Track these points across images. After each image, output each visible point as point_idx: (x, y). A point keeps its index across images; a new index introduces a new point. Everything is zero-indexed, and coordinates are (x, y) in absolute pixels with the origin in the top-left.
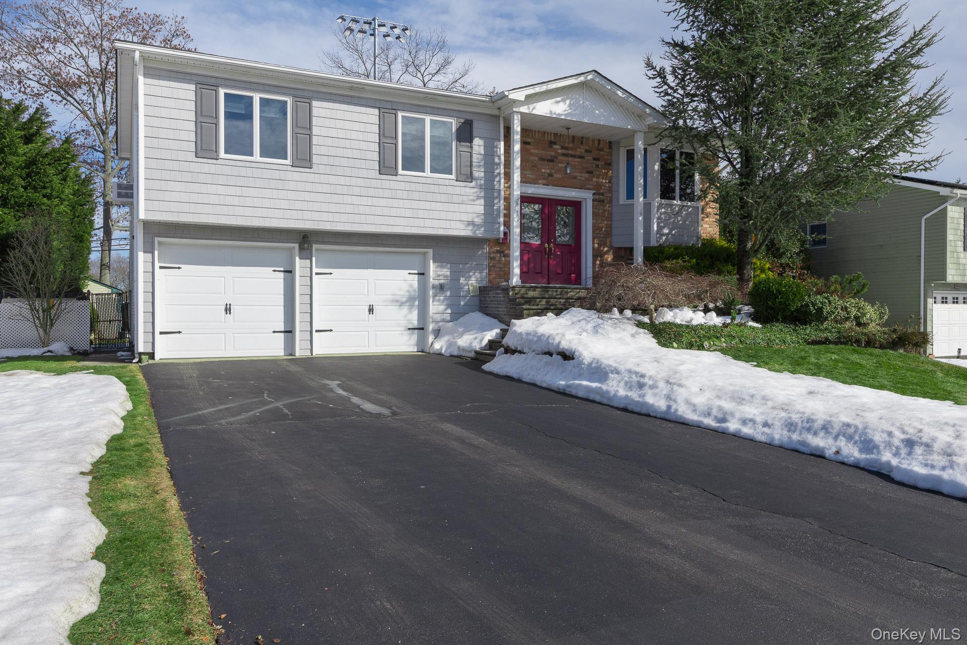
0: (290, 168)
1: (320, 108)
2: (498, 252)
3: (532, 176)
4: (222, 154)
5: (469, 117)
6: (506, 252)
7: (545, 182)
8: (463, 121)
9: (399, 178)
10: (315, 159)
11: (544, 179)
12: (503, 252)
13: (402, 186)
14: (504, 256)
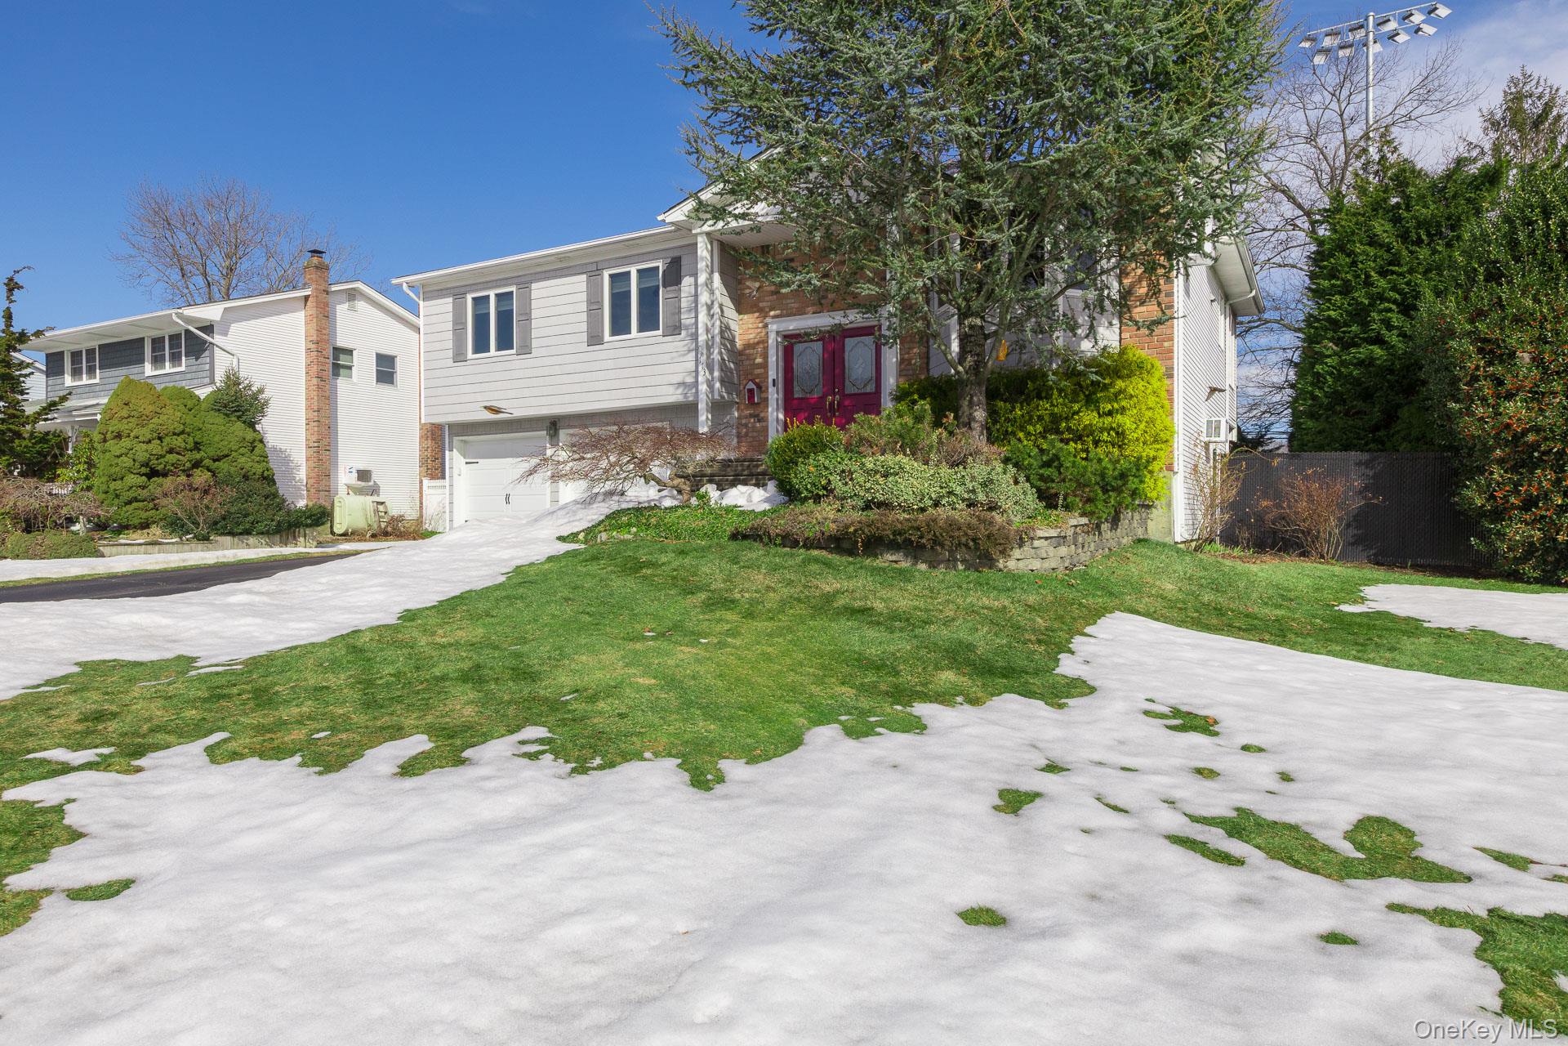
0: (515, 357)
1: (538, 289)
2: (751, 416)
3: (796, 305)
4: (470, 355)
5: (676, 254)
6: (762, 415)
7: (815, 308)
8: (669, 260)
9: (605, 346)
10: (535, 343)
11: (813, 305)
12: (758, 416)
13: (611, 354)
14: (759, 421)
